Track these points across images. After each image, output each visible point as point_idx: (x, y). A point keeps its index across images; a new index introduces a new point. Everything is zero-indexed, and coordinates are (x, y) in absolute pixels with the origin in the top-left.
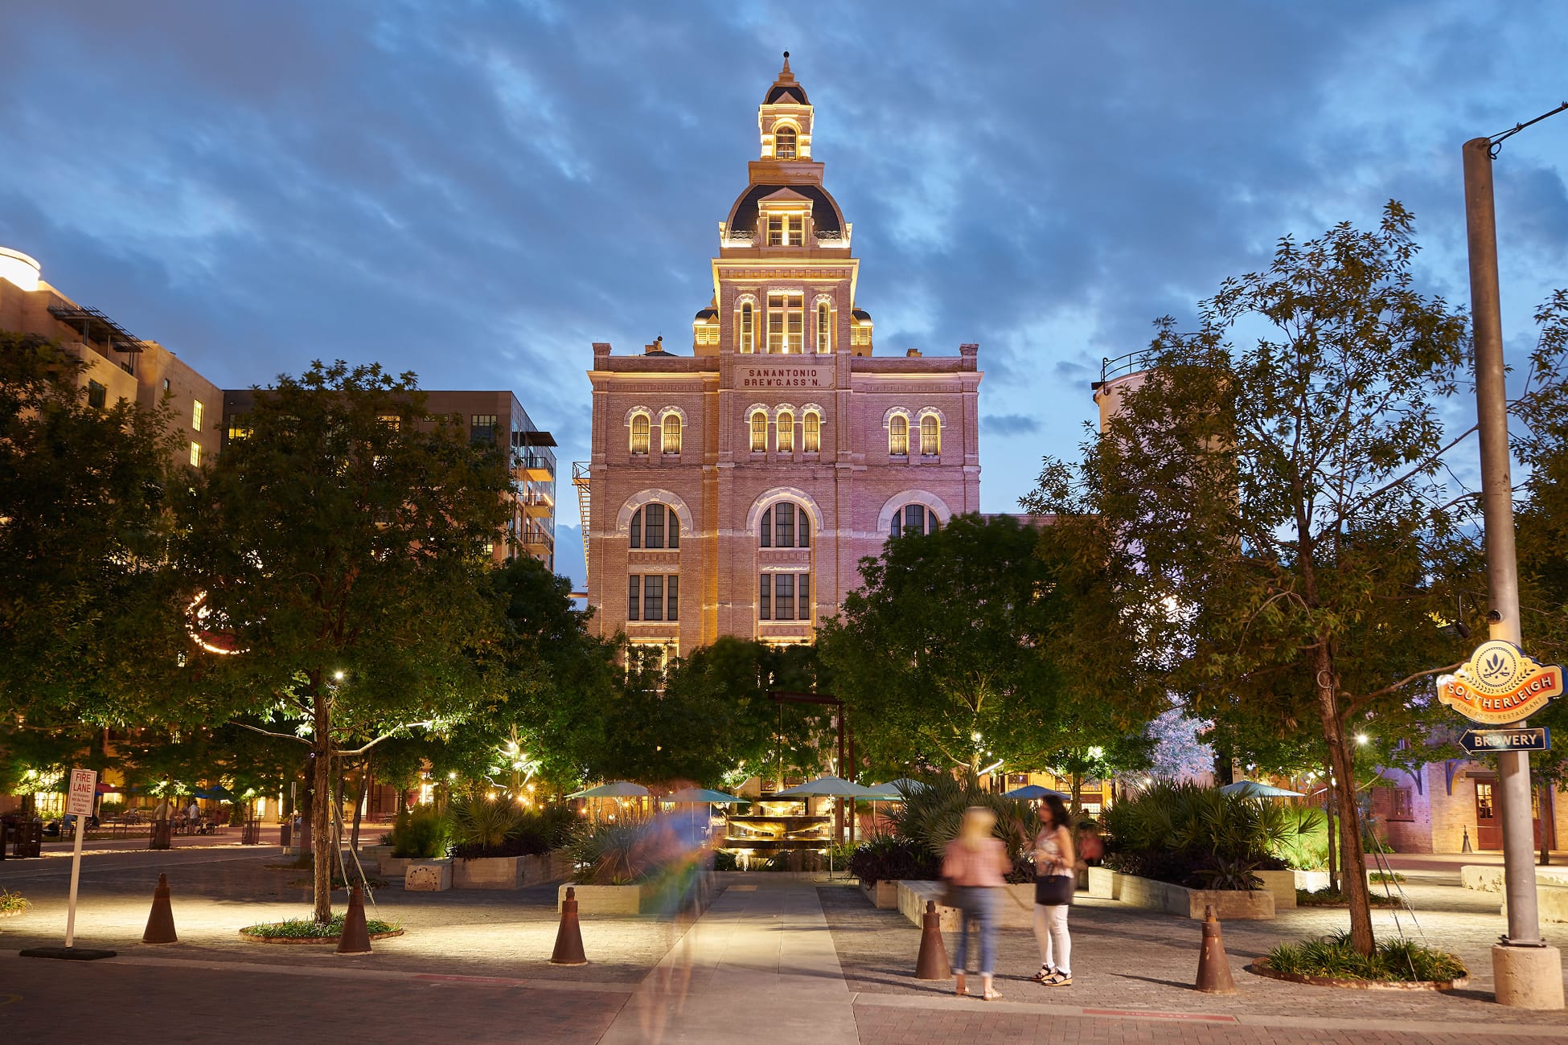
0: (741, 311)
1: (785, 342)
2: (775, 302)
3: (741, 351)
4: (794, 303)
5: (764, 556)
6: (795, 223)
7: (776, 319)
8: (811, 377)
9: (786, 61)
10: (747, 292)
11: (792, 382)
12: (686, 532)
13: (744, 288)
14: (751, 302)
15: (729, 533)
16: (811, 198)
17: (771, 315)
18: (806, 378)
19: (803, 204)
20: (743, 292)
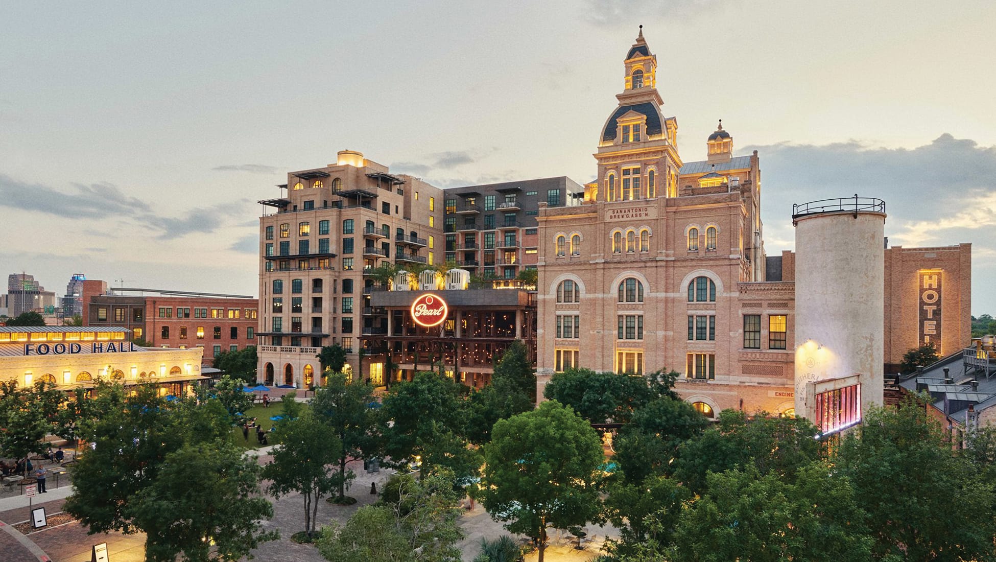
0: (608, 179)
1: (631, 194)
2: (626, 172)
3: (609, 200)
4: (636, 171)
5: (619, 306)
6: (637, 128)
7: (626, 182)
8: (644, 212)
9: (641, 31)
10: (611, 169)
11: (634, 215)
12: (583, 295)
13: (610, 167)
14: (614, 174)
15: (600, 295)
16: (644, 113)
17: (624, 179)
18: (642, 213)
19: (640, 117)
20: (609, 169)
